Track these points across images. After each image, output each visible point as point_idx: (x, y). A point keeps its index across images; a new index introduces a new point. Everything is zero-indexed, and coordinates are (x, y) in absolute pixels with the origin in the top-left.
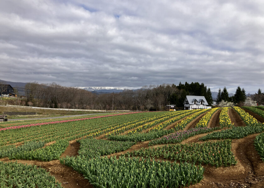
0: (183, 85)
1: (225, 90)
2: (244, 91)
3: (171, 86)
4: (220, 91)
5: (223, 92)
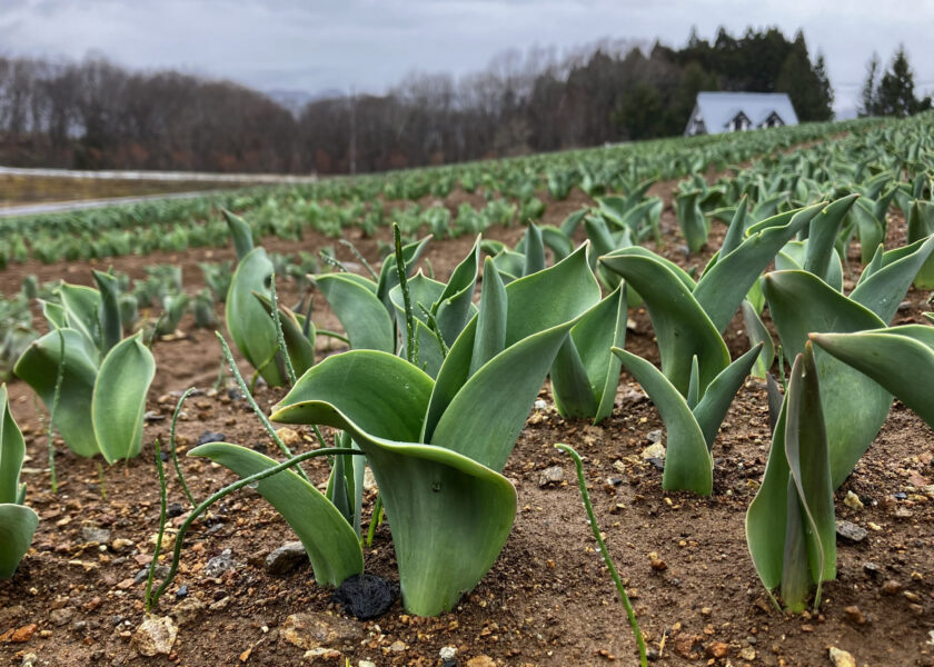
0: (706, 44)
1: (901, 65)
3: (646, 52)
4: (874, 66)
5: (892, 72)
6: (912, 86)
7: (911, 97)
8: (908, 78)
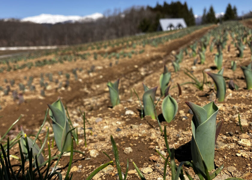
0: (161, 6)
2: (235, 10)
3: (145, 8)
4: (205, 10)
5: (209, 12)
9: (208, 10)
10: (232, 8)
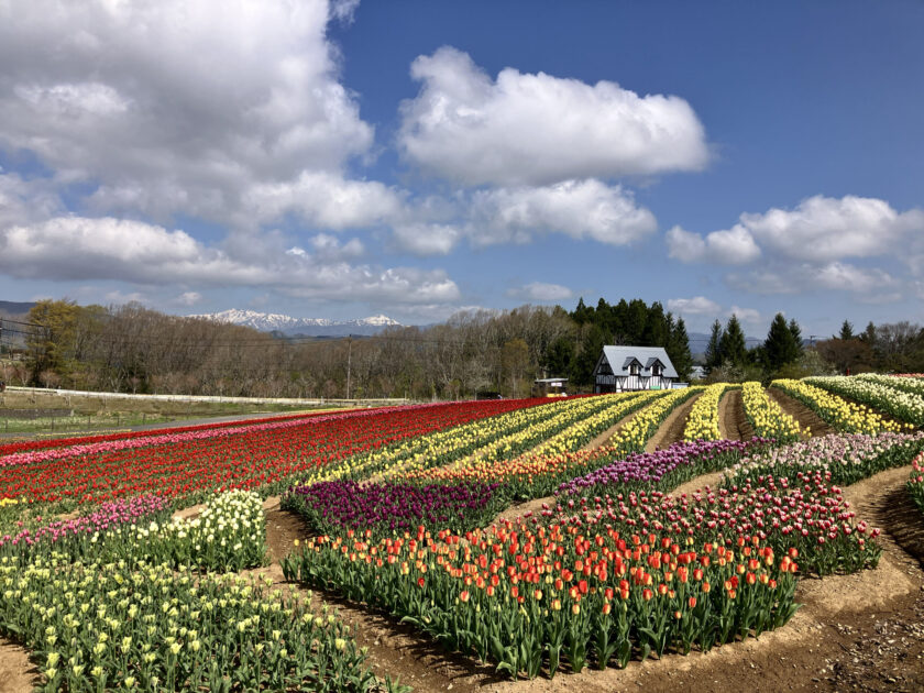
0: (591, 309)
1: (734, 327)
3: (550, 313)
4: (716, 328)
5: (728, 333)
6: (742, 343)
7: (744, 350)
8: (740, 337)
9: (724, 327)
10: (788, 325)
